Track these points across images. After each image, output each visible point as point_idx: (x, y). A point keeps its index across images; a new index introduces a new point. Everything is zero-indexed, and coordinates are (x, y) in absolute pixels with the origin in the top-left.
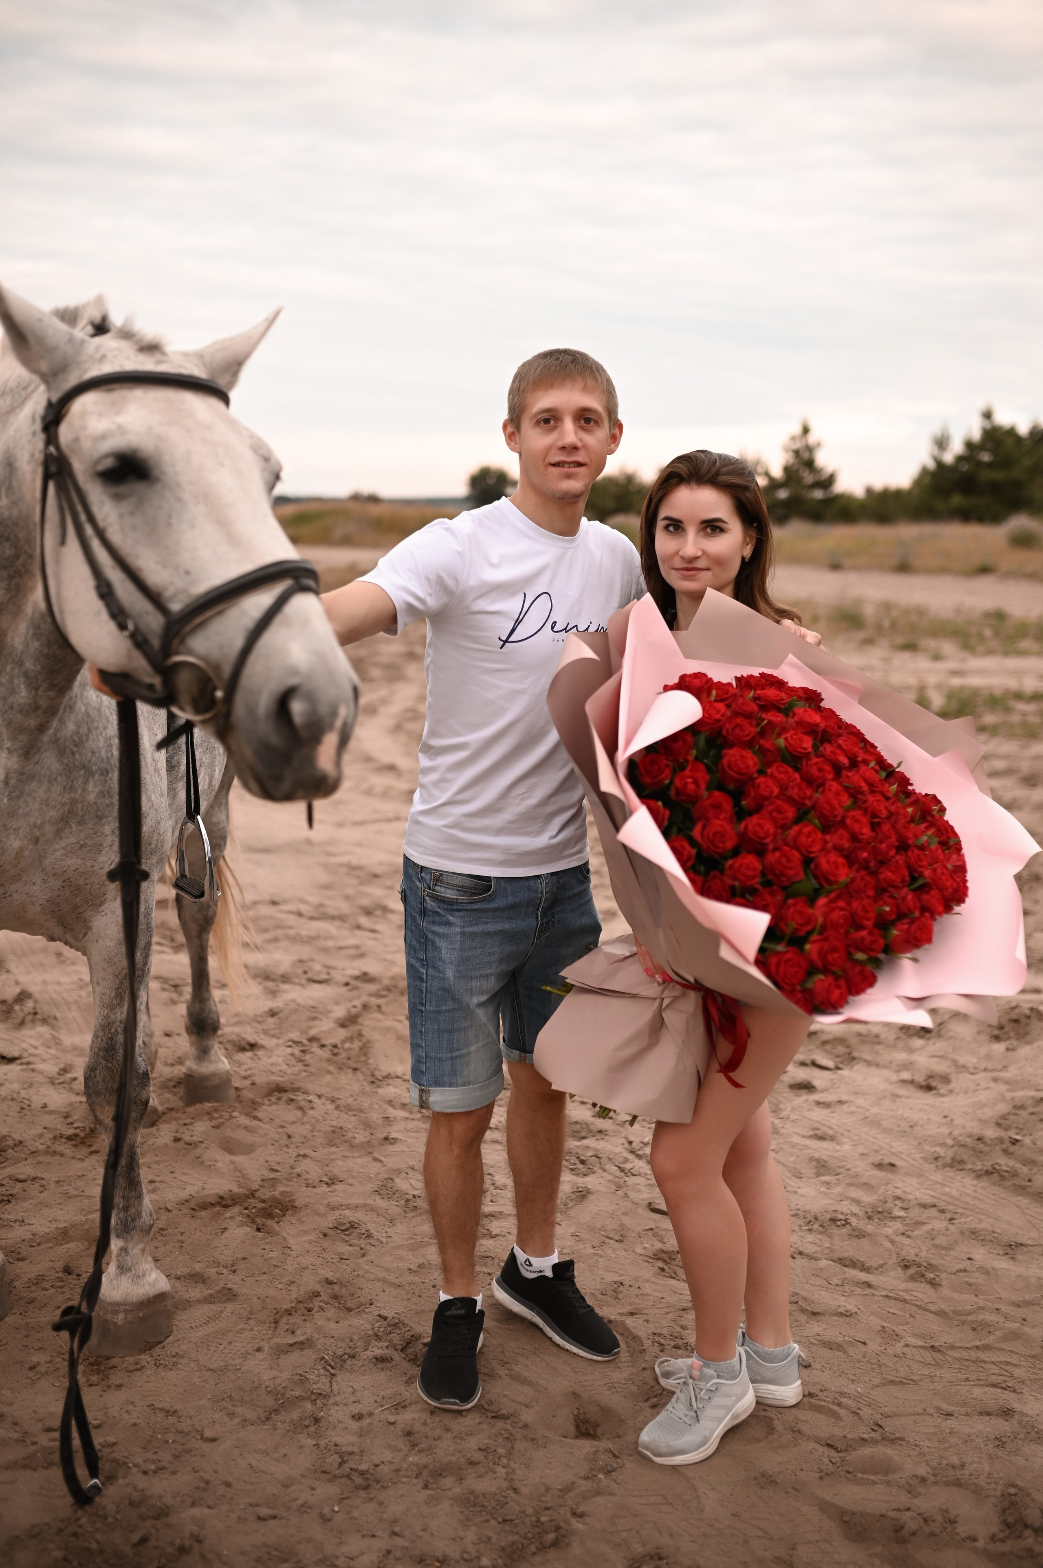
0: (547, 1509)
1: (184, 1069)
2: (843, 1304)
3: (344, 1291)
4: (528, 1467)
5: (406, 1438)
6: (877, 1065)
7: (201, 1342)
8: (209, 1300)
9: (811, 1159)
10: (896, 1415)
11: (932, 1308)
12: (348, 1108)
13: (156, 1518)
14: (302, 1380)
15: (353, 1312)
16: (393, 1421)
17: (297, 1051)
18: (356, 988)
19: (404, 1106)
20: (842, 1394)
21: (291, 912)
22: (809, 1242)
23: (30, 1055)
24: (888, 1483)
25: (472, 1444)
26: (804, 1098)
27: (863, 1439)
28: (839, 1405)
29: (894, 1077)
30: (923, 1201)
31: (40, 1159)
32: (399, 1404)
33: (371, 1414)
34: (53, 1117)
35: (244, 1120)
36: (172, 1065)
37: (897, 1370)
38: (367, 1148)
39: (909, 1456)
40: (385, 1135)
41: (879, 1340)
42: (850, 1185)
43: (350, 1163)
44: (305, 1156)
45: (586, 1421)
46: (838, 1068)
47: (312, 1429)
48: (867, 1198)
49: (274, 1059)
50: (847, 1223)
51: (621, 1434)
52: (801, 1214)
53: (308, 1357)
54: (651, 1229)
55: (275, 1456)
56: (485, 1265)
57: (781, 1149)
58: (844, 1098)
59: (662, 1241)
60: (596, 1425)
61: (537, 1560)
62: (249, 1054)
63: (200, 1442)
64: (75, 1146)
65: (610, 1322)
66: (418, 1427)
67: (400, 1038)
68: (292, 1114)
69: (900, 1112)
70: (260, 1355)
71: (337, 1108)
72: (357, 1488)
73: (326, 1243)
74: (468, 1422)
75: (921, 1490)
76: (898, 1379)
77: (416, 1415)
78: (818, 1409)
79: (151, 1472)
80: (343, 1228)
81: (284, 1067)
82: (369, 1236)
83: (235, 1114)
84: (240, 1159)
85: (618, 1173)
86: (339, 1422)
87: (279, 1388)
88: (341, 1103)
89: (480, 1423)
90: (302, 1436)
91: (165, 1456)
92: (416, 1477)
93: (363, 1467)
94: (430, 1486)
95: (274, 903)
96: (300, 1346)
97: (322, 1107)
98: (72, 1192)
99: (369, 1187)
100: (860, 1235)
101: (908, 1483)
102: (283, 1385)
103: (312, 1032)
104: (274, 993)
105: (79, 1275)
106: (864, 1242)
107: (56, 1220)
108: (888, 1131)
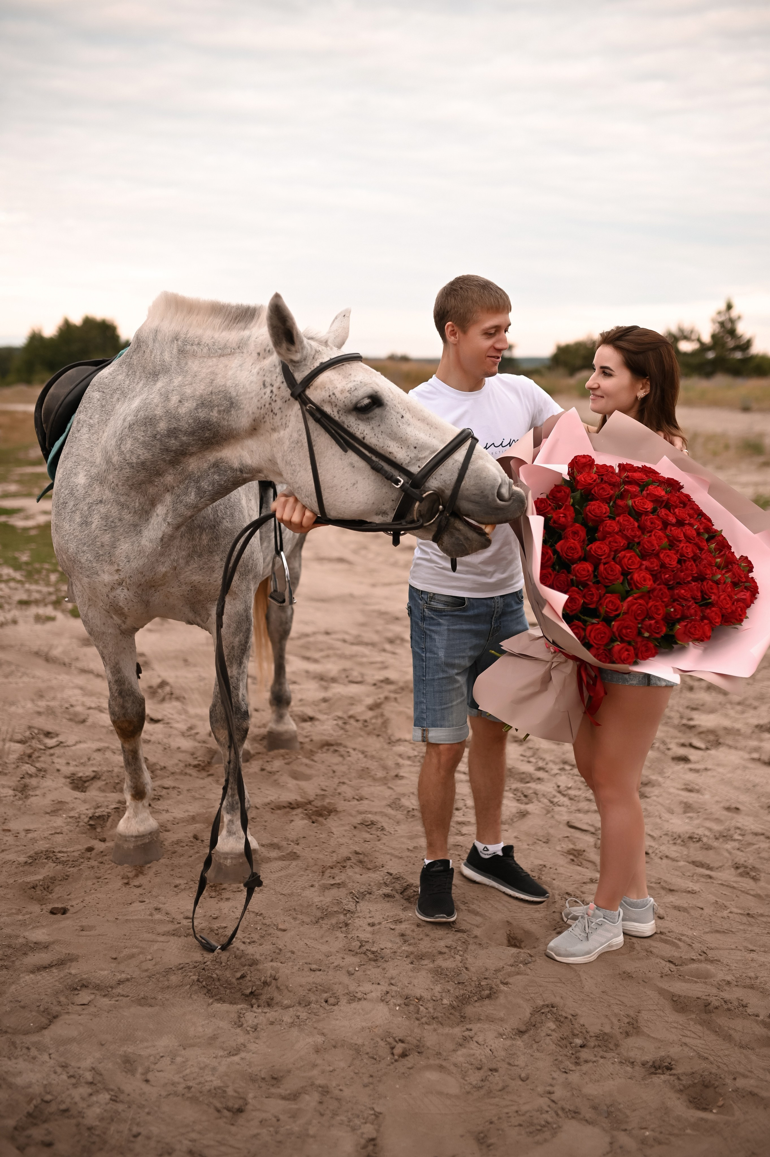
0: (486, 978)
1: (267, 729)
2: (691, 886)
3: (366, 859)
4: (476, 958)
5: (401, 937)
6: (736, 748)
7: (277, 880)
8: (281, 858)
9: (681, 802)
10: (717, 949)
11: (752, 892)
13: (250, 966)
14: (339, 903)
15: (371, 871)
16: (393, 928)
17: (340, 722)
18: (381, 687)
19: (409, 758)
20: (683, 935)
21: (338, 640)
22: (673, 851)
23: (169, 718)
24: (705, 983)
25: (442, 943)
26: (681, 767)
27: (693, 959)
28: (680, 940)
29: (747, 756)
30: (755, 831)
31: (177, 777)
32: (399, 919)
33: (380, 923)
34: (184, 754)
35: (305, 761)
36: (259, 727)
37: (721, 925)
38: (384, 781)
39: (722, 970)
40: (395, 774)
41: (713, 908)
42: (706, 819)
43: (372, 789)
44: (344, 783)
45: (515, 938)
46: (707, 749)
47: (344, 929)
48: (717, 827)
49: (325, 727)
50: (700, 840)
51: (537, 945)
52: (670, 834)
53: (341, 893)
54: (567, 837)
55: (321, 941)
56: (457, 850)
57: (661, 795)
58: (709, 767)
59: (574, 844)
60: (521, 941)
61: (477, 1004)
62: (309, 723)
63: (276, 930)
64: (199, 771)
66: (408, 932)
67: (408, 718)
68: (336, 759)
69: (747, 777)
70: (313, 889)
71: (366, 756)
72: (370, 960)
73: (355, 832)
74: (440, 932)
75: (727, 988)
76: (722, 930)
77: (408, 926)
78: (666, 942)
79: (247, 943)
80: (367, 824)
81: (332, 732)
82: (383, 829)
83: (300, 757)
84: (303, 784)
85: (549, 804)
86: (360, 926)
87: (324, 906)
88: (369, 754)
89: (447, 934)
90: (337, 932)
91: (255, 936)
92: (406, 958)
93: (374, 949)
94: (414, 963)
95: (327, 633)
96: (338, 885)
97: (355, 756)
98: (197, 796)
99: (384, 803)
100: (708, 848)
101: (718, 984)
102: (327, 905)
103: (351, 713)
104: (326, 689)
105: (202, 841)
106: (711, 852)
107: (187, 811)
108: (737, 788)
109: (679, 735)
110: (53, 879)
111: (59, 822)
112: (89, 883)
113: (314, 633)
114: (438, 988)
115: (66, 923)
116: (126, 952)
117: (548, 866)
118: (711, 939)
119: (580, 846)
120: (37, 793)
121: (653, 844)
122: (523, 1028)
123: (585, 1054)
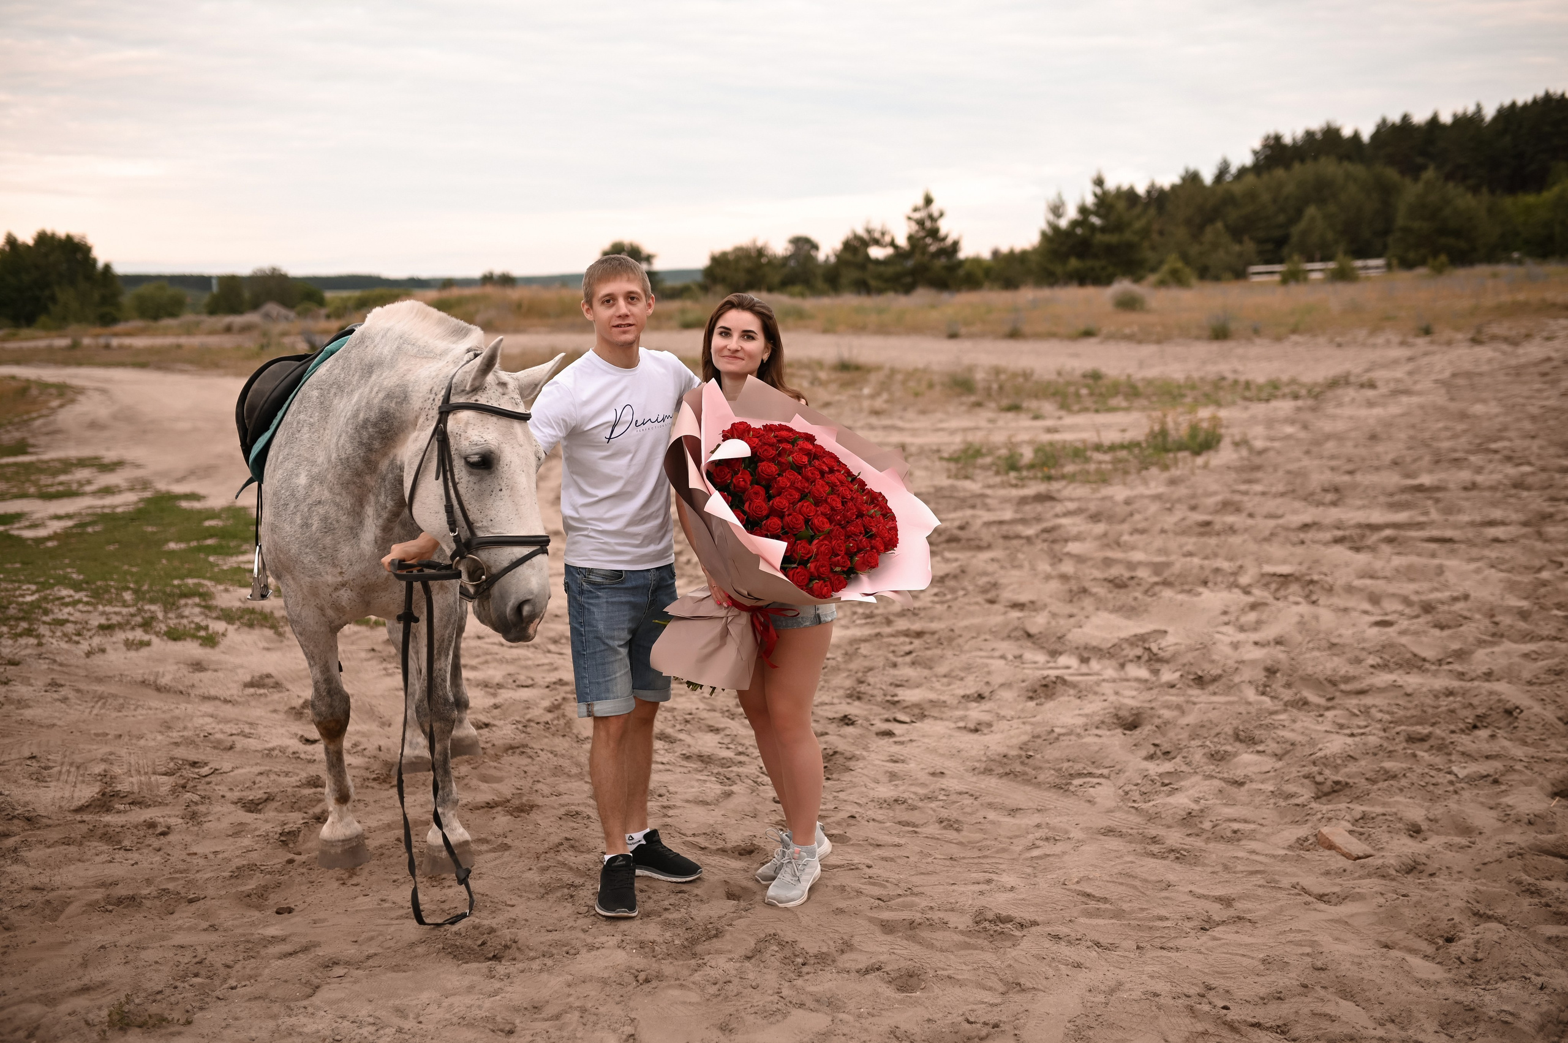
0: (711, 923)
2: (899, 841)
6: (942, 719)
7: (495, 867)
8: (494, 850)
9: (887, 772)
11: (955, 841)
12: (563, 756)
13: (489, 934)
17: (520, 726)
18: (555, 689)
21: (494, 644)
28: (887, 881)
35: (492, 764)
41: (918, 857)
42: (911, 784)
43: (569, 785)
44: (538, 781)
45: (733, 894)
48: (922, 790)
49: (505, 731)
50: (905, 802)
51: (753, 898)
52: (876, 799)
57: (866, 767)
58: (915, 738)
61: (706, 942)
62: (487, 729)
68: (525, 761)
69: (952, 744)
70: (531, 871)
71: (556, 755)
73: (561, 823)
74: (662, 895)
76: (927, 872)
78: (874, 884)
80: (572, 814)
81: (513, 735)
82: (589, 817)
83: (486, 761)
84: (496, 785)
87: (547, 884)
88: (559, 753)
89: (670, 894)
95: (479, 638)
97: (544, 756)
99: (585, 795)
103: (528, 717)
104: (494, 695)
108: (942, 755)
109: (883, 711)
110: (265, 888)
111: (246, 841)
112: (304, 888)
114: (668, 935)
115: (295, 919)
116: (364, 936)
117: (758, 836)
118: (917, 880)
120: (210, 818)
121: (860, 810)
122: (750, 954)
123: (805, 969)
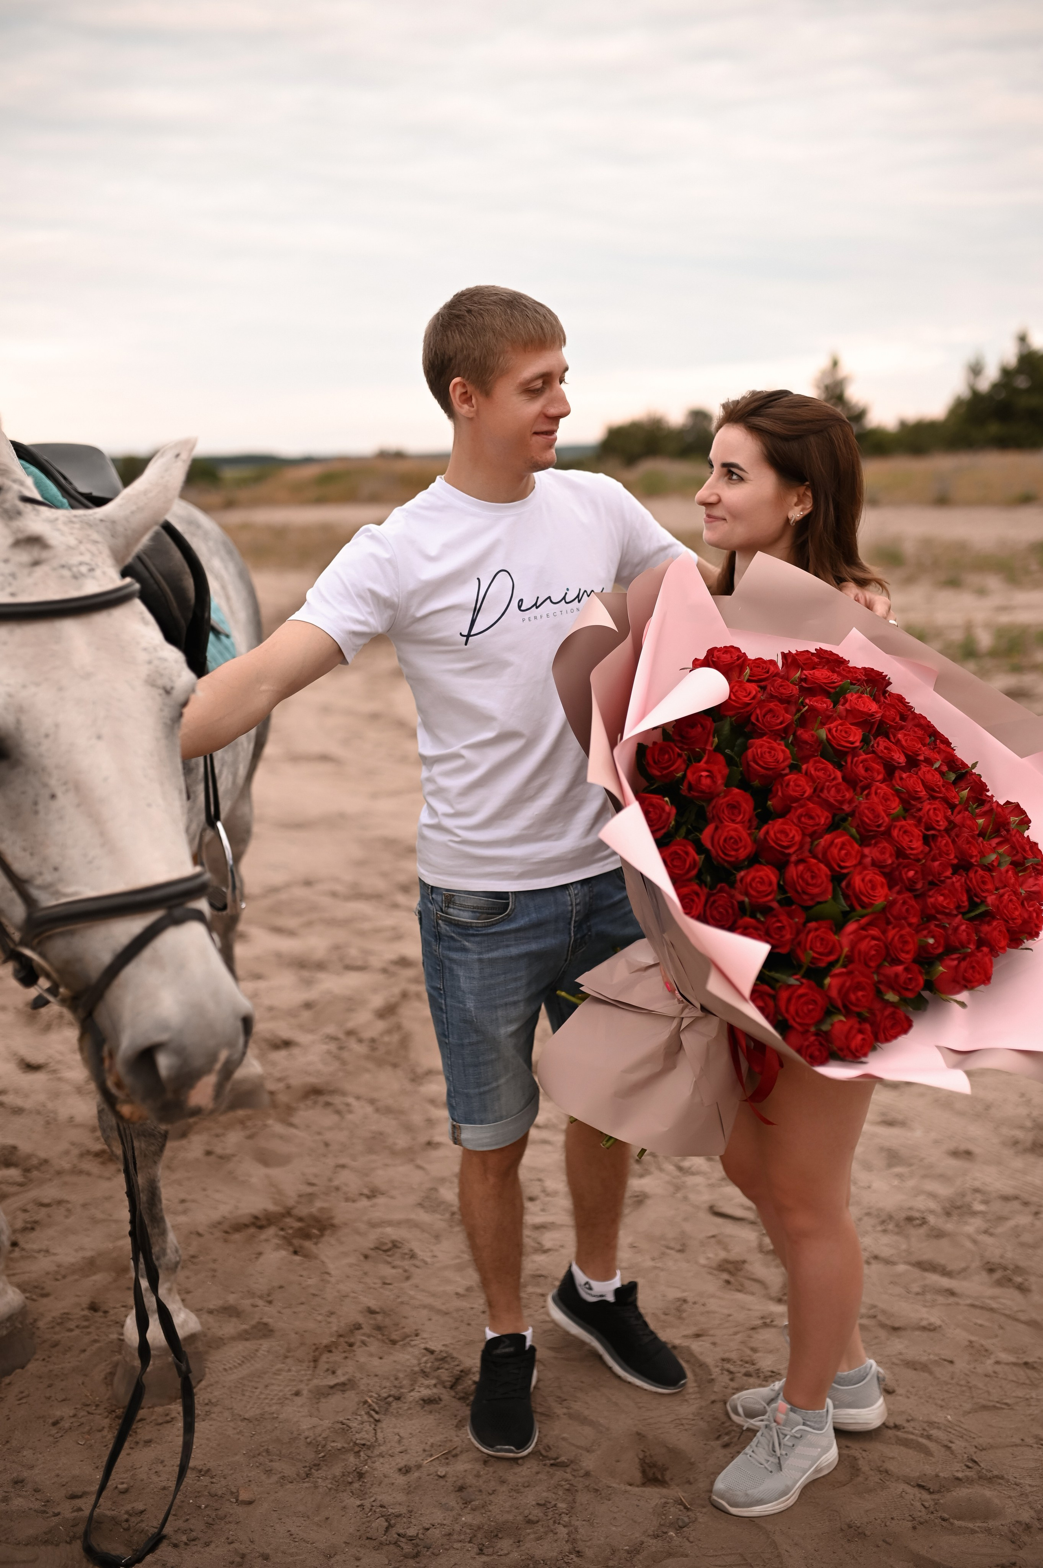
2: (925, 1316)
3: (388, 1321)
4: (592, 1525)
5: (459, 1494)
7: (236, 1387)
8: (243, 1336)
9: (882, 1149)
10: (992, 1447)
11: (1022, 1317)
12: (388, 1111)
14: (344, 1429)
15: (397, 1346)
16: (443, 1474)
17: (333, 1047)
18: (392, 975)
20: (931, 1424)
21: (325, 893)
22: (884, 1244)
24: (988, 1531)
25: (530, 1498)
27: (958, 1479)
28: (929, 1437)
30: (1004, 1193)
31: (66, 1179)
32: (449, 1452)
33: (419, 1467)
35: (279, 1128)
37: (988, 1392)
38: (409, 1155)
39: (1010, 1497)
40: (427, 1139)
41: (967, 1358)
42: (925, 1176)
43: (391, 1171)
44: (343, 1166)
45: (653, 1465)
47: (356, 1485)
48: (944, 1191)
49: (309, 1058)
50: (924, 1222)
51: (692, 1480)
52: (874, 1212)
53: (351, 1399)
54: (713, 1236)
55: (316, 1519)
56: (538, 1285)
59: (726, 1249)
60: (664, 1469)
62: (283, 1053)
63: (235, 1505)
64: (103, 1163)
65: (674, 1347)
66: (470, 1480)
68: (328, 1119)
70: (299, 1400)
71: (377, 1110)
72: (406, 1556)
73: (367, 1266)
74: (525, 1471)
75: (1025, 1538)
76: (991, 1404)
77: (468, 1466)
78: (906, 1443)
79: (182, 1545)
80: (385, 1248)
81: (320, 1066)
82: (413, 1256)
83: (269, 1122)
84: (275, 1172)
85: (677, 1173)
86: (385, 1476)
87: (320, 1439)
88: (382, 1104)
89: (538, 1473)
90: (345, 1494)
92: (470, 1542)
93: (411, 1532)
94: (485, 1551)
95: (308, 883)
96: (342, 1387)
97: (362, 1110)
98: (99, 1216)
99: (412, 1199)
100: (939, 1234)
101: (1011, 1531)
102: (324, 1435)
103: (350, 1025)
104: (309, 983)
105: (106, 1312)
106: (944, 1243)
107: (82, 1249)
108: (961, 1114)
113: (288, 886)
117: (690, 1299)
118: (979, 1427)
119: (736, 1252)
